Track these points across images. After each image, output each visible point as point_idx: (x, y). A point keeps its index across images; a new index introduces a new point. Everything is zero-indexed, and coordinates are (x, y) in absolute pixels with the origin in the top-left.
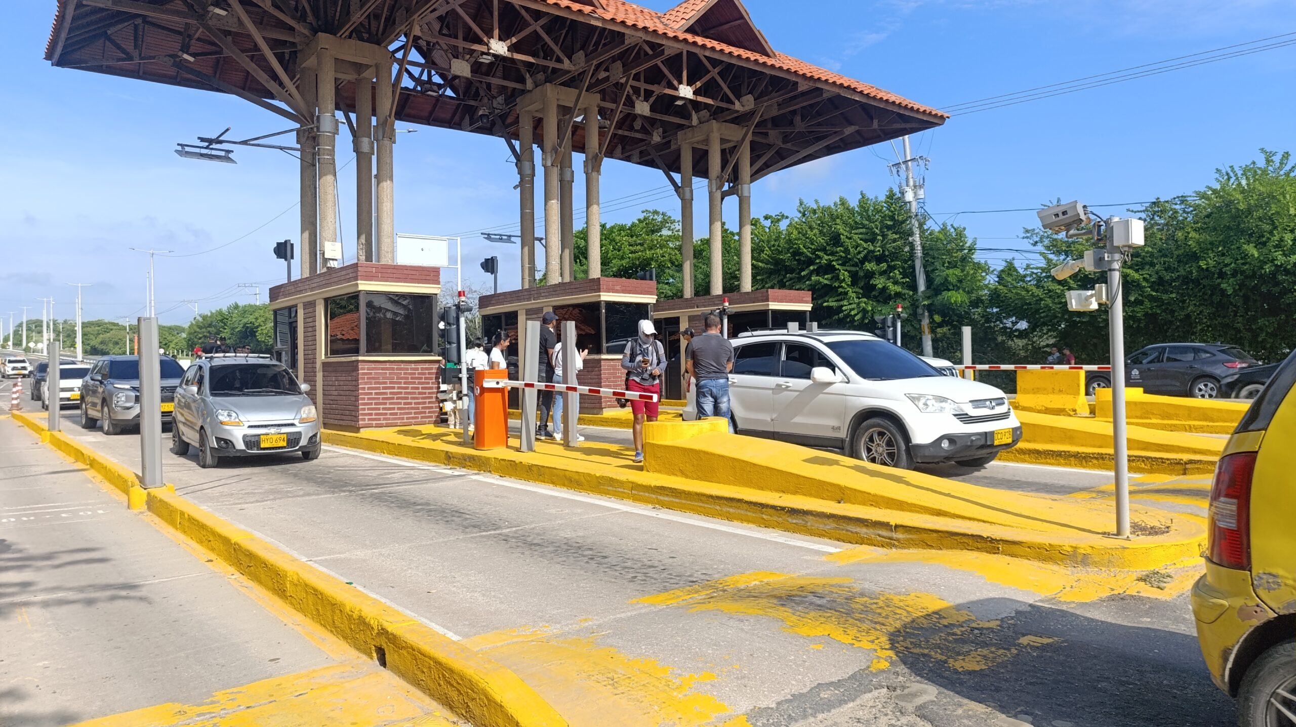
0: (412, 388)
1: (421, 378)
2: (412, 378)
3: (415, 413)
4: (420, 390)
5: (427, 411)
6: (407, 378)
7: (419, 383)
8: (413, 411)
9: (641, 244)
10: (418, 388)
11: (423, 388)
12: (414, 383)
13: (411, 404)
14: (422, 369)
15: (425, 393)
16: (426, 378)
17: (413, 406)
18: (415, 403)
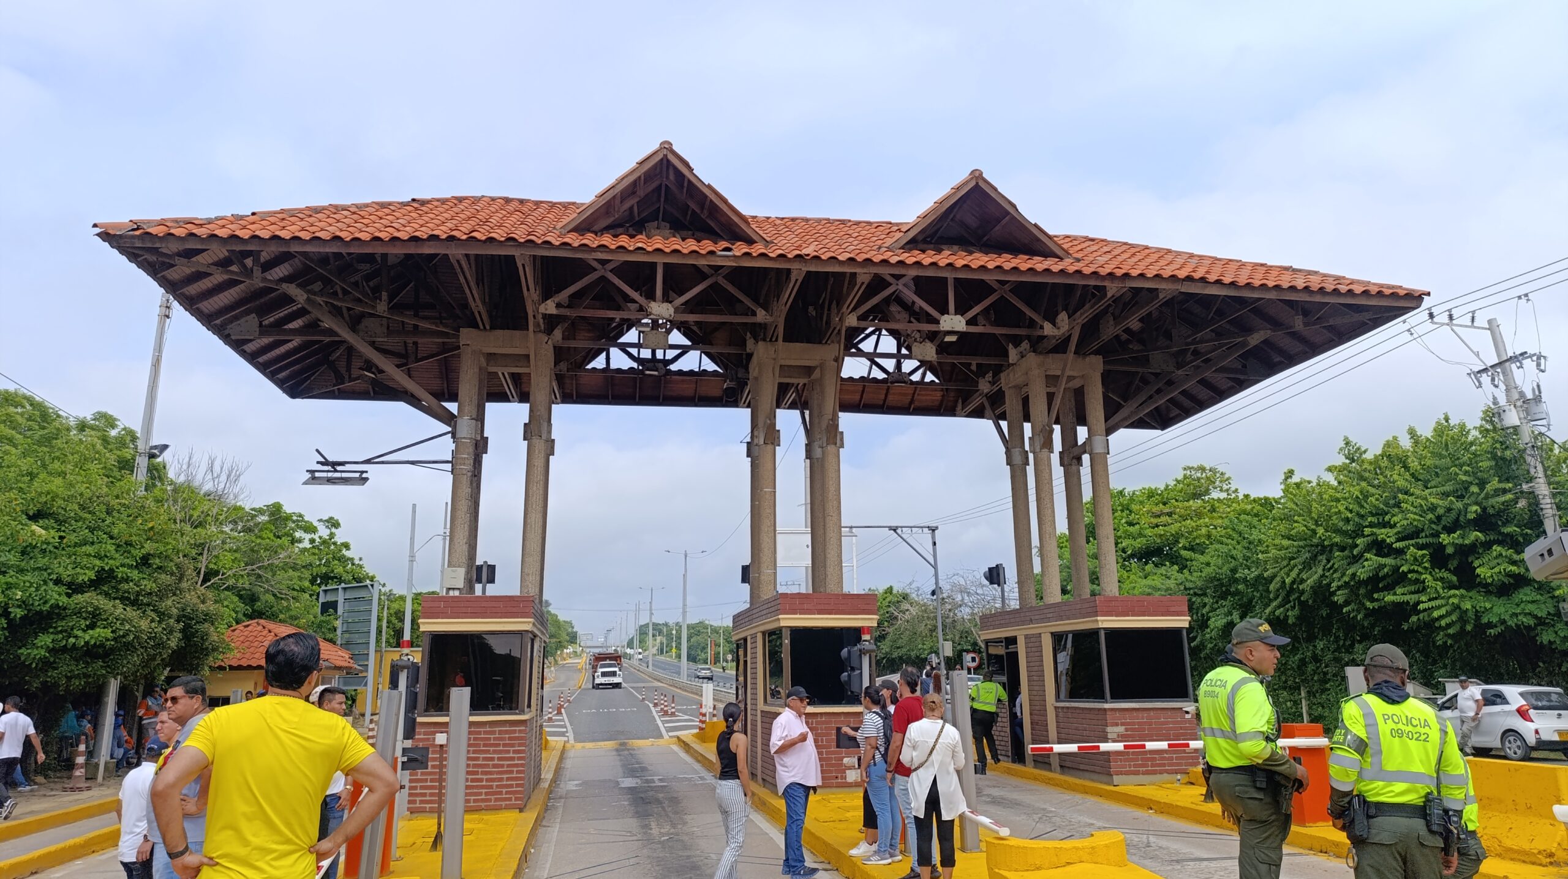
0: (485, 759)
1: (498, 745)
2: (485, 745)
3: (486, 794)
4: (496, 762)
5: (504, 790)
6: (478, 745)
7: (495, 752)
8: (484, 791)
9: (1170, 514)
10: (492, 759)
11: (499, 759)
12: (488, 752)
13: (481, 780)
14: (500, 732)
15: (502, 766)
16: (505, 745)
17: (484, 783)
18: (487, 780)
